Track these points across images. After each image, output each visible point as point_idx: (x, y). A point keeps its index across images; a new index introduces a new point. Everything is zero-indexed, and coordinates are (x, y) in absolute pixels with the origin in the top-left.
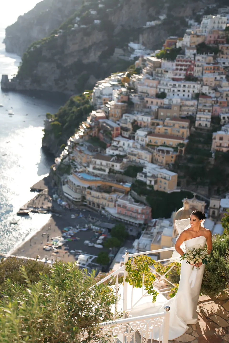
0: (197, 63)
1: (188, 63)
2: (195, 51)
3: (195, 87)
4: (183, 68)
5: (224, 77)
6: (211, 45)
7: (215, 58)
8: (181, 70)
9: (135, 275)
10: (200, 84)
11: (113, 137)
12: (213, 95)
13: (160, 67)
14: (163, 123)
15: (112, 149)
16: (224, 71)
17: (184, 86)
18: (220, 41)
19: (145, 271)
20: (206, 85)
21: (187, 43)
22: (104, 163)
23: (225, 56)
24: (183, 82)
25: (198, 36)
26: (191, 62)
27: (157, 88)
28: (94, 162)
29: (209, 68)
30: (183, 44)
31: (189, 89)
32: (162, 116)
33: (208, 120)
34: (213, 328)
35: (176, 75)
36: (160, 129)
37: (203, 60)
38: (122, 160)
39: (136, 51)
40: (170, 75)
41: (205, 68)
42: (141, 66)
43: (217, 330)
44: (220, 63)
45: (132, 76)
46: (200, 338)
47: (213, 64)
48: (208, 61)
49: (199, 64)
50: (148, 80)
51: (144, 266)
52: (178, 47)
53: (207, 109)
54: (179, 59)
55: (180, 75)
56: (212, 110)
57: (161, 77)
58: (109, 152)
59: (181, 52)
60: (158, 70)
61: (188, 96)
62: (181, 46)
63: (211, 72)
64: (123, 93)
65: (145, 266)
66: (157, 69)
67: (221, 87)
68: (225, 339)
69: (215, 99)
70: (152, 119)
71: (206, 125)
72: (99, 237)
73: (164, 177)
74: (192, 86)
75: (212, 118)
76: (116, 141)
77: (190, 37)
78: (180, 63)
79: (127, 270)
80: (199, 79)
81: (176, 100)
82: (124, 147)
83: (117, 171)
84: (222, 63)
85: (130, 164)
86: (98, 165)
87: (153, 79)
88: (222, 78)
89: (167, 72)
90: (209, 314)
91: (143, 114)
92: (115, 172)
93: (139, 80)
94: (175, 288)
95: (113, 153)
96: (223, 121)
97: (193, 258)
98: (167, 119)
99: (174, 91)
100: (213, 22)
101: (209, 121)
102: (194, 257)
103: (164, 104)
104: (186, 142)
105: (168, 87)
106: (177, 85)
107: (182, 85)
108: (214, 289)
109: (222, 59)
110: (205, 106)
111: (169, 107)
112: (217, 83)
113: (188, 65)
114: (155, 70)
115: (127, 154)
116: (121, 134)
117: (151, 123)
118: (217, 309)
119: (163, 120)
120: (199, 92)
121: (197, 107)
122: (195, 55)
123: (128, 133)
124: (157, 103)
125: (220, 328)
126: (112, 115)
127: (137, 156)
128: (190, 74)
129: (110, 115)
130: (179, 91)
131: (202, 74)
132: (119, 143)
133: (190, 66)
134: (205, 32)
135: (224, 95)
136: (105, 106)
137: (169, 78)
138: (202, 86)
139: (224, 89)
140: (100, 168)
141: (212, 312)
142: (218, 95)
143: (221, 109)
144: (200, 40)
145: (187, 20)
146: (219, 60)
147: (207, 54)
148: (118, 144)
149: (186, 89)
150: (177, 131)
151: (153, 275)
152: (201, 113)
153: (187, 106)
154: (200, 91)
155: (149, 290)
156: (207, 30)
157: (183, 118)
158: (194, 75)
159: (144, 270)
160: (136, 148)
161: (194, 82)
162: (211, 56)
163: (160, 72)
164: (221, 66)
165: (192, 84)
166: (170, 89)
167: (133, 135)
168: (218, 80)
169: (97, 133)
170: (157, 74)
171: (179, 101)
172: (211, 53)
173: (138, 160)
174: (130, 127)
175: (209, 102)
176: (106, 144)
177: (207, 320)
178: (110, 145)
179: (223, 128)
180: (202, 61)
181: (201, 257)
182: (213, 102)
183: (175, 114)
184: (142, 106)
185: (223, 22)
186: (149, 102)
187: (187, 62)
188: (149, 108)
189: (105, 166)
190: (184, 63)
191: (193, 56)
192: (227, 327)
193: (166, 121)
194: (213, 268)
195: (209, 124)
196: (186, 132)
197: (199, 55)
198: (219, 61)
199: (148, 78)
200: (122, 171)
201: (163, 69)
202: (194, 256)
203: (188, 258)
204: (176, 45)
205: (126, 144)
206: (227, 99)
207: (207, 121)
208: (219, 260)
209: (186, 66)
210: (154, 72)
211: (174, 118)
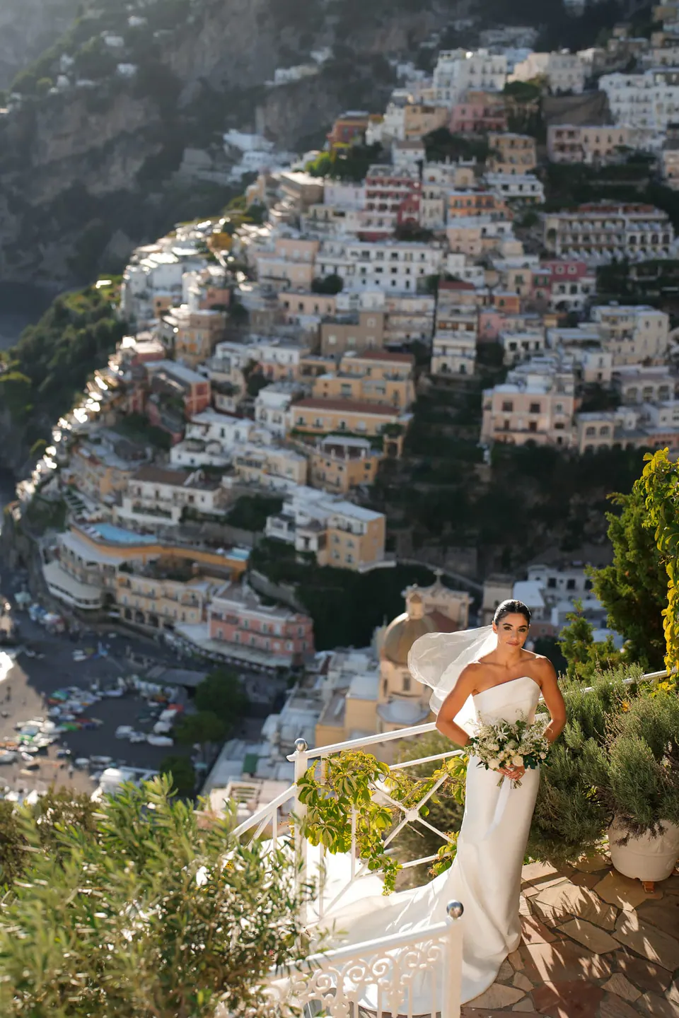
0: (428, 189)
1: (403, 189)
2: (421, 154)
3: (426, 259)
4: (389, 202)
5: (508, 226)
6: (465, 136)
7: (479, 172)
8: (383, 208)
9: (331, 813)
10: (441, 247)
11: (191, 413)
12: (478, 280)
13: (321, 200)
14: (338, 367)
15: (189, 450)
16: (506, 211)
17: (395, 255)
18: (490, 124)
19: (359, 800)
20: (458, 251)
21: (396, 131)
22: (166, 490)
23: (507, 167)
24: (389, 243)
25: (428, 110)
26: (410, 184)
27: (313, 262)
28: (135, 491)
29: (465, 203)
30: (384, 134)
31: (409, 265)
32: (332, 346)
33: (468, 353)
34: (572, 960)
35: (369, 223)
36: (329, 383)
37: (447, 178)
38: (220, 480)
39: (246, 155)
40: (351, 224)
41: (452, 202)
42: (265, 199)
43: (584, 963)
44: (494, 186)
45: (239, 231)
46: (539, 992)
47: (475, 190)
48: (459, 183)
49: (436, 190)
50: (286, 241)
51: (354, 784)
52: (370, 141)
53: (462, 322)
54: (374, 178)
55: (381, 224)
56: (479, 323)
57: (326, 230)
58: (179, 457)
59: (381, 155)
60: (315, 212)
61: (408, 284)
62: (378, 137)
63: (470, 214)
64: (215, 281)
65: (358, 783)
66: (312, 209)
67: (501, 256)
68: (612, 989)
69: (485, 292)
70: (303, 357)
71: (463, 367)
72: (159, 713)
73: (346, 527)
74: (417, 255)
75: (480, 347)
76: (199, 424)
77: (403, 111)
78: (379, 188)
79: (307, 800)
80: (436, 233)
81: (372, 298)
82: (223, 441)
83: (204, 514)
84: (499, 187)
85: (243, 491)
86: (148, 498)
87: (303, 238)
88: (501, 230)
89: (342, 215)
90: (555, 918)
91: (276, 341)
92: (199, 516)
93: (259, 240)
94: (451, 846)
95: (192, 461)
96: (510, 355)
97: (497, 752)
98: (349, 354)
99: (364, 270)
100: (468, 68)
101: (470, 358)
102: (501, 748)
103: (337, 311)
104: (405, 419)
105: (346, 259)
106: (373, 255)
107: (388, 254)
108: (573, 841)
109: (500, 176)
110: (457, 312)
111: (351, 319)
112: (490, 244)
113: (402, 193)
114: (305, 211)
115: (235, 463)
116: (212, 404)
117: (302, 368)
118: (580, 901)
119: (337, 358)
120: (436, 273)
121: (434, 317)
122: (420, 164)
123: (235, 400)
124: (317, 308)
125: (594, 957)
126: (184, 348)
127: (264, 466)
128: (410, 220)
129: (178, 346)
130: (379, 270)
131: (445, 220)
132: (207, 430)
133: (408, 196)
134: (448, 98)
135: (511, 280)
136: (163, 321)
137: (349, 233)
138: (445, 256)
139: (509, 261)
140: (154, 507)
141: (564, 909)
142: (494, 279)
143: (502, 321)
144: (433, 122)
145: (393, 63)
146: (491, 178)
147: (457, 160)
148: (204, 434)
149: (401, 265)
150: (378, 388)
151: (383, 810)
152: (446, 335)
153: (405, 314)
154: (439, 268)
155: (371, 860)
156: (453, 92)
157: (394, 351)
158: (422, 224)
159: (356, 795)
160: (258, 442)
161: (421, 245)
162: (467, 167)
163: (321, 215)
164: (496, 197)
165: (416, 249)
166: (354, 266)
167: (249, 405)
168: (490, 238)
169: (140, 402)
170: (311, 223)
171: (381, 299)
172: (467, 159)
173: (266, 480)
174: (239, 381)
175: (468, 301)
176: (169, 436)
177: (555, 938)
178: (183, 438)
179: (512, 375)
180: (443, 181)
181: (521, 750)
182: (480, 301)
183: (371, 339)
184: (272, 317)
185: (497, 69)
186: (294, 306)
187: (398, 184)
188: (294, 322)
189: (168, 501)
190: (391, 188)
191: (416, 168)
192: (612, 953)
193: (344, 360)
194: (566, 777)
195: (470, 365)
196: (406, 392)
197: (432, 163)
198: (491, 182)
199: (287, 236)
200: (222, 512)
201: (329, 207)
202: (502, 744)
203: (484, 752)
204: (364, 135)
205: (230, 433)
206: (518, 291)
207: (464, 355)
208: (585, 752)
209: (397, 196)
210: (303, 217)
211: (368, 352)
